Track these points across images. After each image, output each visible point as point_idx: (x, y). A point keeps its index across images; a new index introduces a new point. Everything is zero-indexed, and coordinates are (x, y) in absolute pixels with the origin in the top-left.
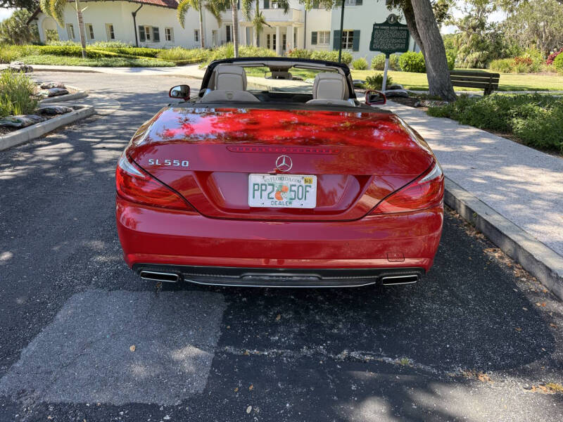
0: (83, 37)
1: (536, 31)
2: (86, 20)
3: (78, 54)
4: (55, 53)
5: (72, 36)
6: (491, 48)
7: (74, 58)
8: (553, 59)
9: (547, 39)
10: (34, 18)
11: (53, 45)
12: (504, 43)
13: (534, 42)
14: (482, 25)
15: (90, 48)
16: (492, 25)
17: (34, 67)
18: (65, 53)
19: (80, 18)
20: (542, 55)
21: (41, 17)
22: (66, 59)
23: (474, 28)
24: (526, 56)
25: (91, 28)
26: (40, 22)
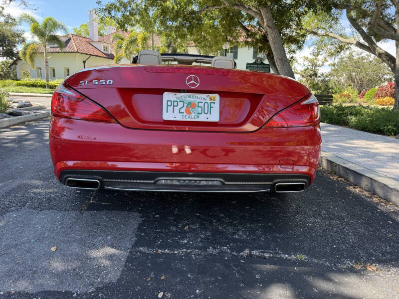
0: (47, 75)
1: (350, 78)
2: (51, 65)
3: (43, 86)
4: (27, 85)
5: (40, 75)
6: (323, 89)
7: (40, 89)
8: (364, 95)
9: (358, 83)
10: (15, 63)
11: (26, 80)
12: (330, 86)
13: (350, 85)
14: (315, 74)
15: (51, 83)
16: (322, 75)
17: (11, 93)
18: (33, 85)
19: (47, 62)
20: (356, 92)
21: (19, 63)
22: (34, 89)
23: (311, 76)
24: (346, 92)
25: (54, 70)
26: (18, 67)
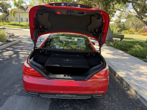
0: (20, 21)
1: (133, 24)
2: (21, 17)
3: (18, 25)
4: (12, 25)
5: (17, 20)
6: (122, 27)
8: (137, 31)
9: (136, 26)
11: (12, 23)
12: (125, 26)
13: (133, 26)
14: (120, 22)
15: (21, 24)
16: (123, 22)
17: (6, 28)
18: (14, 25)
19: (19, 16)
20: (135, 30)
22: (15, 26)
23: (118, 23)
24: (131, 30)
25: (22, 19)
26: (9, 17)
